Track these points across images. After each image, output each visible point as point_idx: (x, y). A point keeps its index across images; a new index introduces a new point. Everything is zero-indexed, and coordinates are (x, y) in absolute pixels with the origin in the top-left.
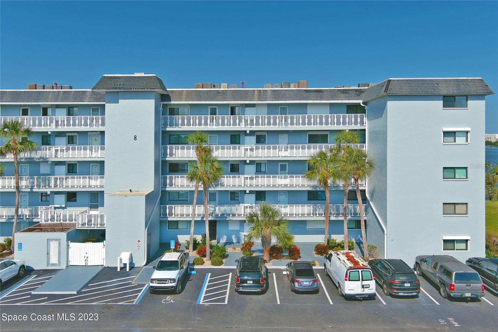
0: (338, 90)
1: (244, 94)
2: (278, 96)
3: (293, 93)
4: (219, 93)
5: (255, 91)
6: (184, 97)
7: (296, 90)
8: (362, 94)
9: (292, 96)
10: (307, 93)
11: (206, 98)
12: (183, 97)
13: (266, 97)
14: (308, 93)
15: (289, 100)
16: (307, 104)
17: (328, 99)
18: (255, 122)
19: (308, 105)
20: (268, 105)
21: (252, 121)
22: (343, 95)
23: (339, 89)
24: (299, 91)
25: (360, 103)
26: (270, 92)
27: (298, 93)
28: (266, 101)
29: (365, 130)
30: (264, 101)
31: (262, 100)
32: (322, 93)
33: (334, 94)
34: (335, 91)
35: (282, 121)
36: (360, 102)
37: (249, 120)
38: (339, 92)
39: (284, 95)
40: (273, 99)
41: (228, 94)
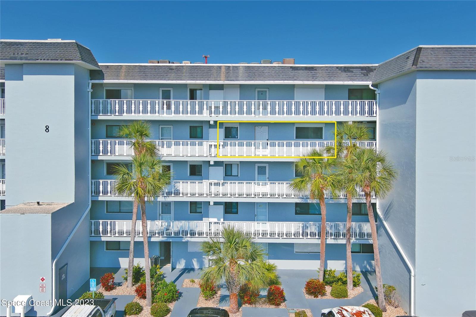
0: (337, 67)
1: (206, 71)
2: (254, 75)
3: (274, 71)
4: (172, 69)
5: (222, 68)
6: (123, 74)
7: (278, 66)
8: (370, 73)
9: (273, 75)
10: (293, 71)
11: (153, 76)
12: (121, 74)
13: (236, 76)
14: (295, 71)
15: (269, 80)
16: (293, 86)
17: (323, 79)
18: (221, 110)
19: (295, 89)
20: (241, 86)
21: (217, 108)
22: (344, 74)
23: (339, 67)
24: (283, 68)
25: (369, 85)
26: (242, 69)
27: (281, 71)
28: (237, 80)
29: (375, 122)
30: (233, 81)
31: (232, 79)
32: (315, 71)
33: (332, 73)
34: (333, 68)
35: (259, 109)
36: (369, 83)
37: (213, 107)
38: (338, 70)
39: (262, 73)
40: (247, 79)
41: (184, 71)
